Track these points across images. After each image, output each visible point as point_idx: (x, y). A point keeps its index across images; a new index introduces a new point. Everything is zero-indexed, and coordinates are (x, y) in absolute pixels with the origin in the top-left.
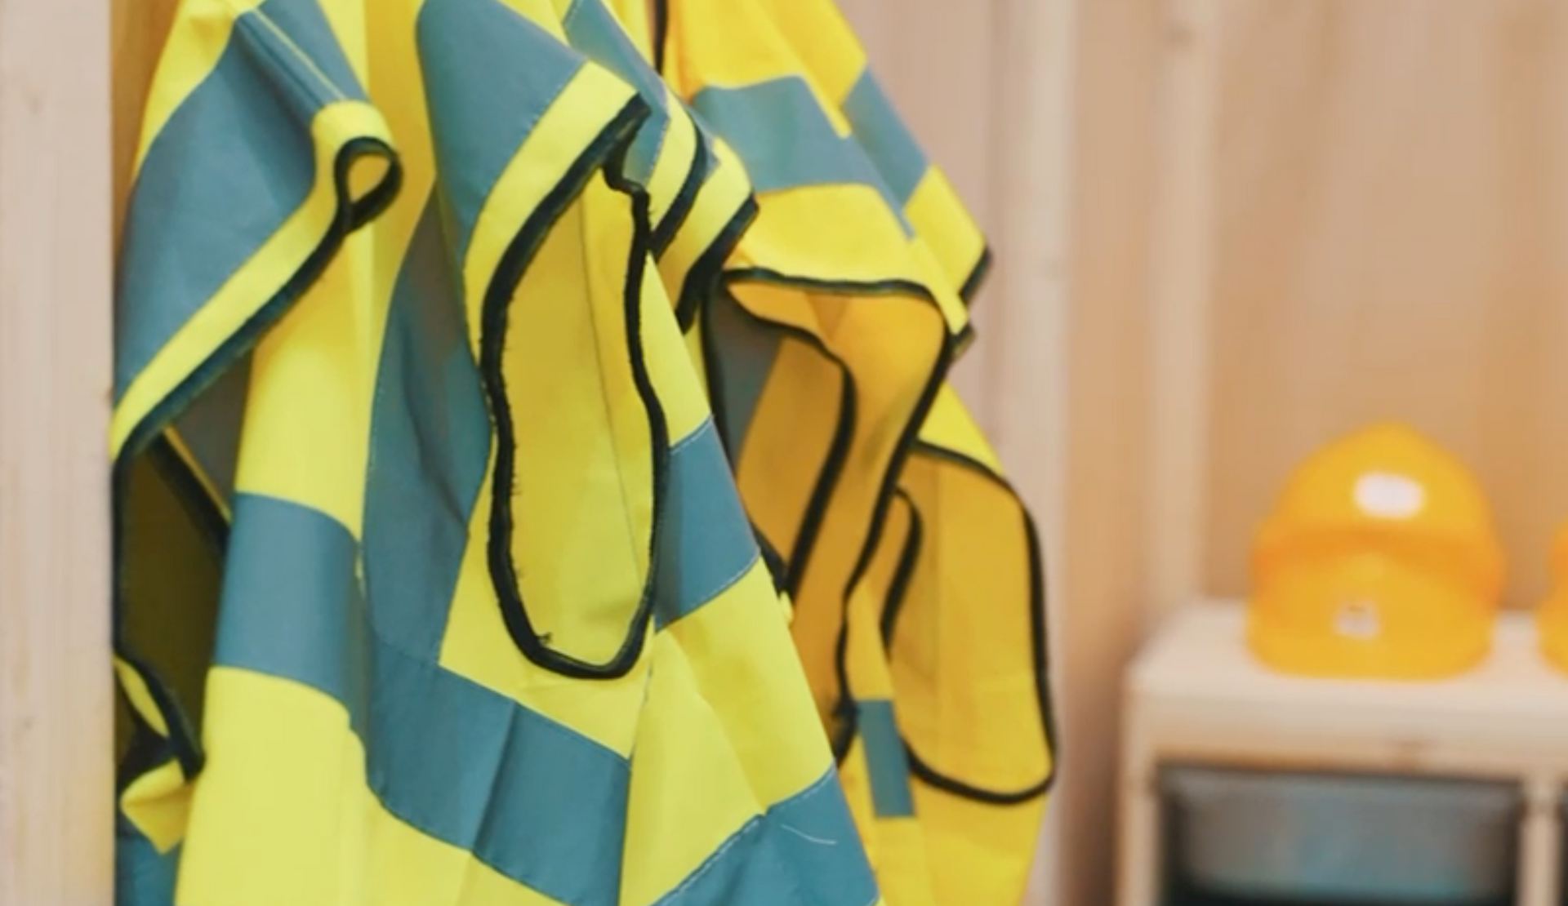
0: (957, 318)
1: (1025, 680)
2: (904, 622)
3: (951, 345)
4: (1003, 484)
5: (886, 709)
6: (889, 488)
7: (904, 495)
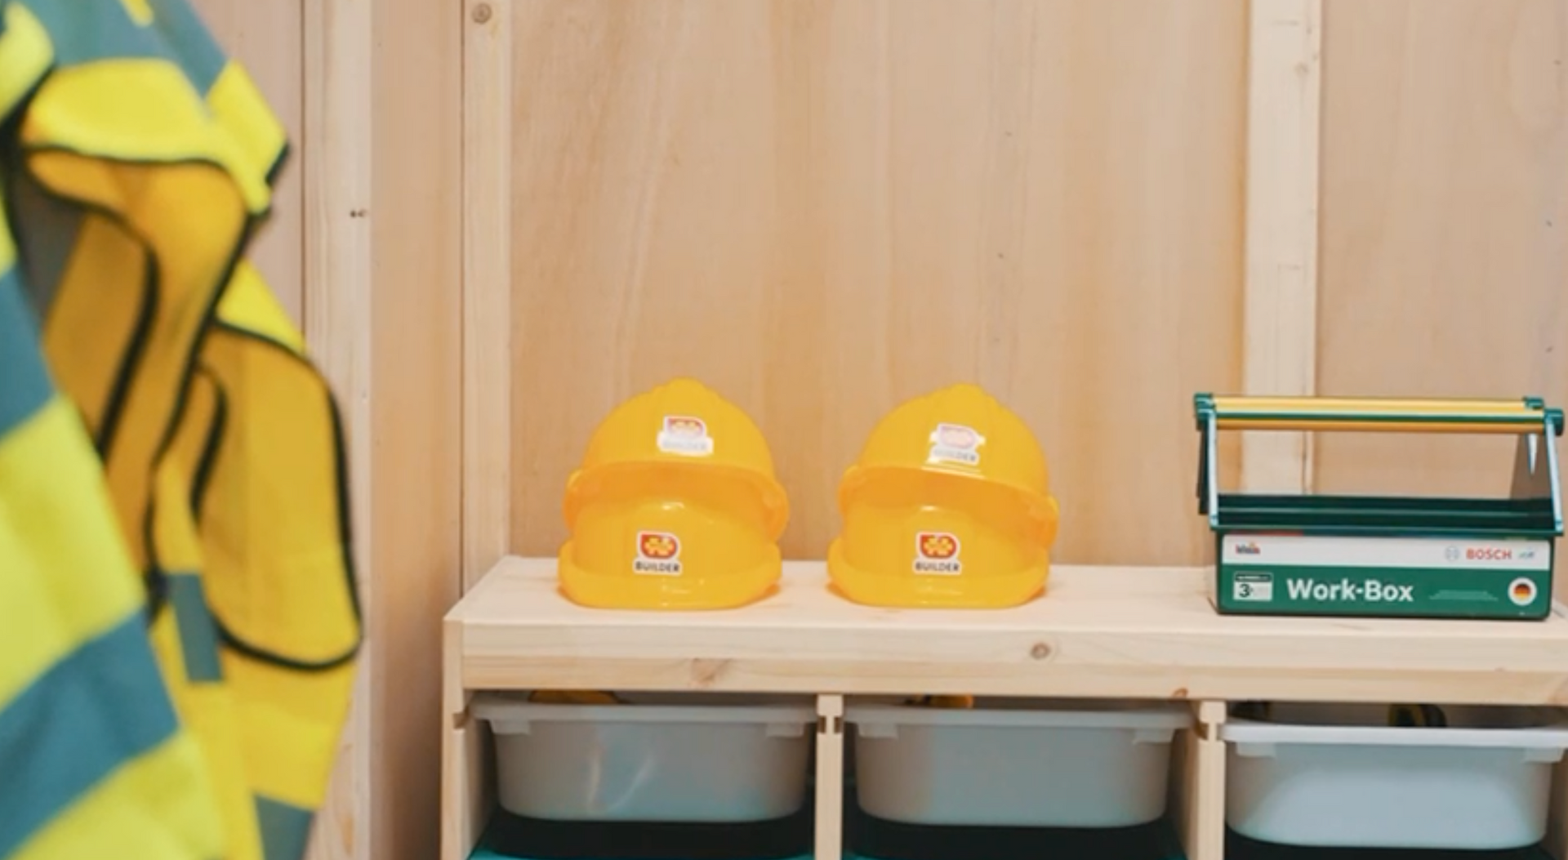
0: (258, 197)
1: (330, 553)
2: (213, 501)
3: (252, 224)
4: (305, 362)
5: (194, 583)
6: (193, 366)
7: (209, 373)
